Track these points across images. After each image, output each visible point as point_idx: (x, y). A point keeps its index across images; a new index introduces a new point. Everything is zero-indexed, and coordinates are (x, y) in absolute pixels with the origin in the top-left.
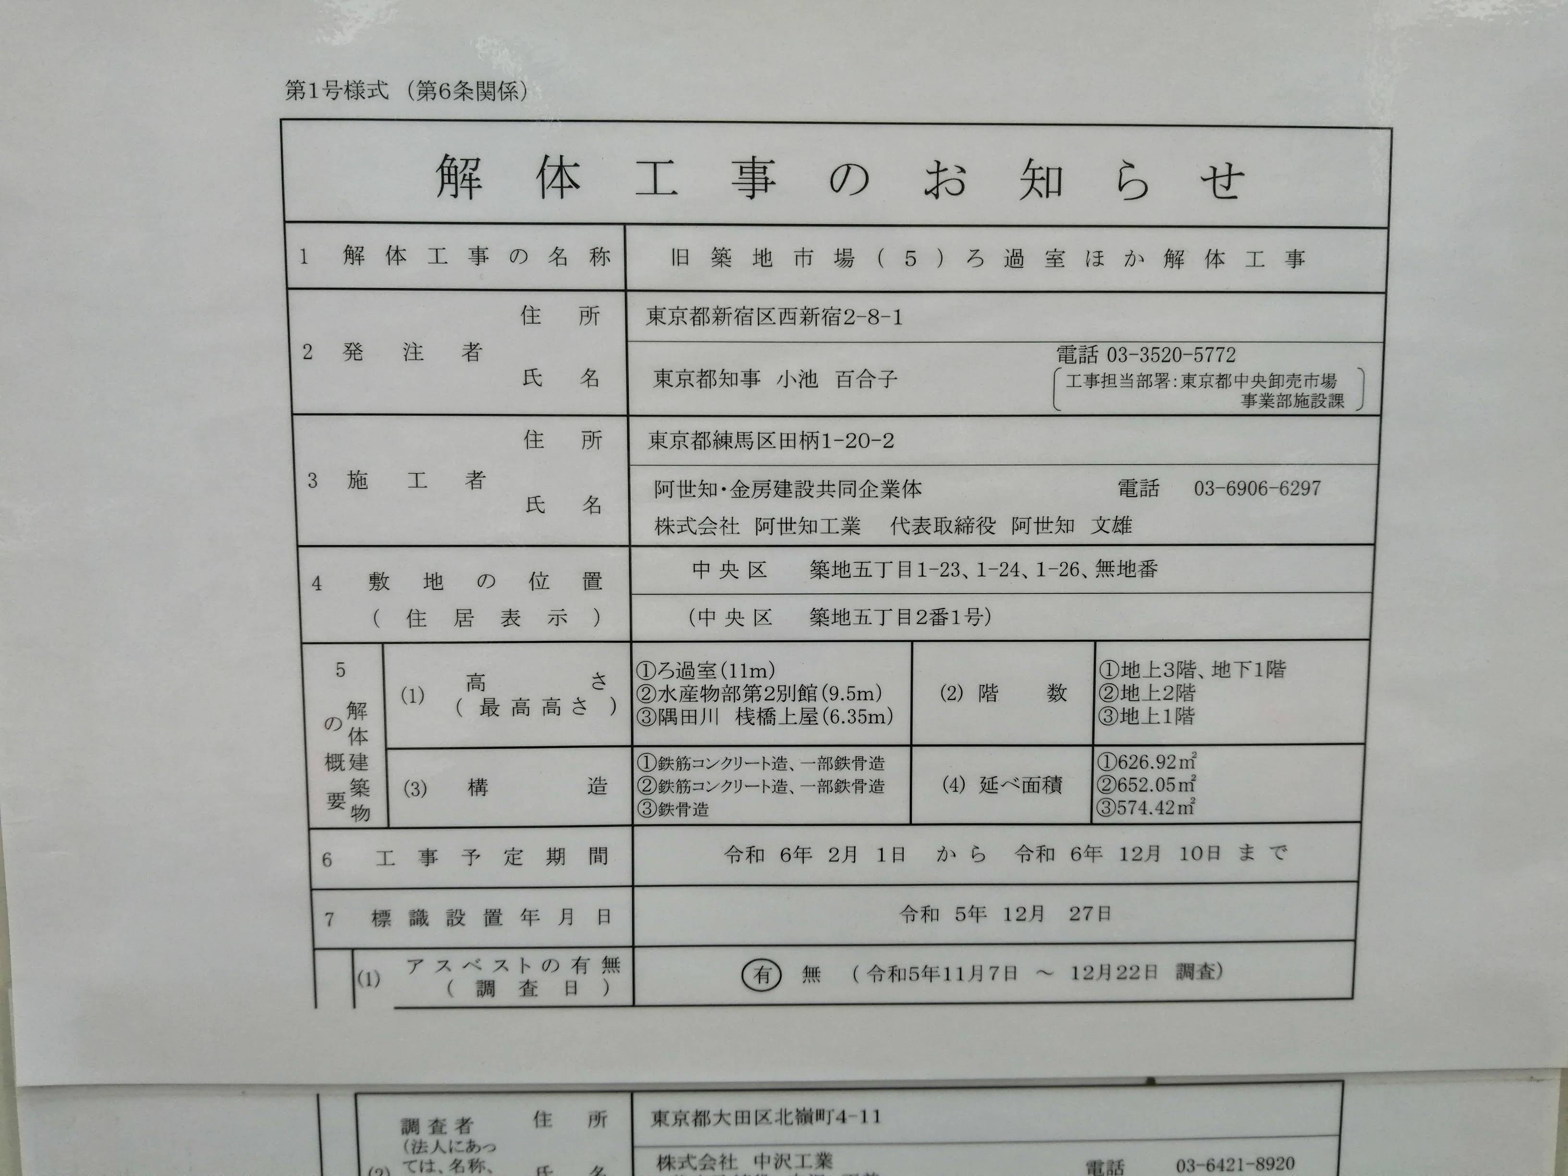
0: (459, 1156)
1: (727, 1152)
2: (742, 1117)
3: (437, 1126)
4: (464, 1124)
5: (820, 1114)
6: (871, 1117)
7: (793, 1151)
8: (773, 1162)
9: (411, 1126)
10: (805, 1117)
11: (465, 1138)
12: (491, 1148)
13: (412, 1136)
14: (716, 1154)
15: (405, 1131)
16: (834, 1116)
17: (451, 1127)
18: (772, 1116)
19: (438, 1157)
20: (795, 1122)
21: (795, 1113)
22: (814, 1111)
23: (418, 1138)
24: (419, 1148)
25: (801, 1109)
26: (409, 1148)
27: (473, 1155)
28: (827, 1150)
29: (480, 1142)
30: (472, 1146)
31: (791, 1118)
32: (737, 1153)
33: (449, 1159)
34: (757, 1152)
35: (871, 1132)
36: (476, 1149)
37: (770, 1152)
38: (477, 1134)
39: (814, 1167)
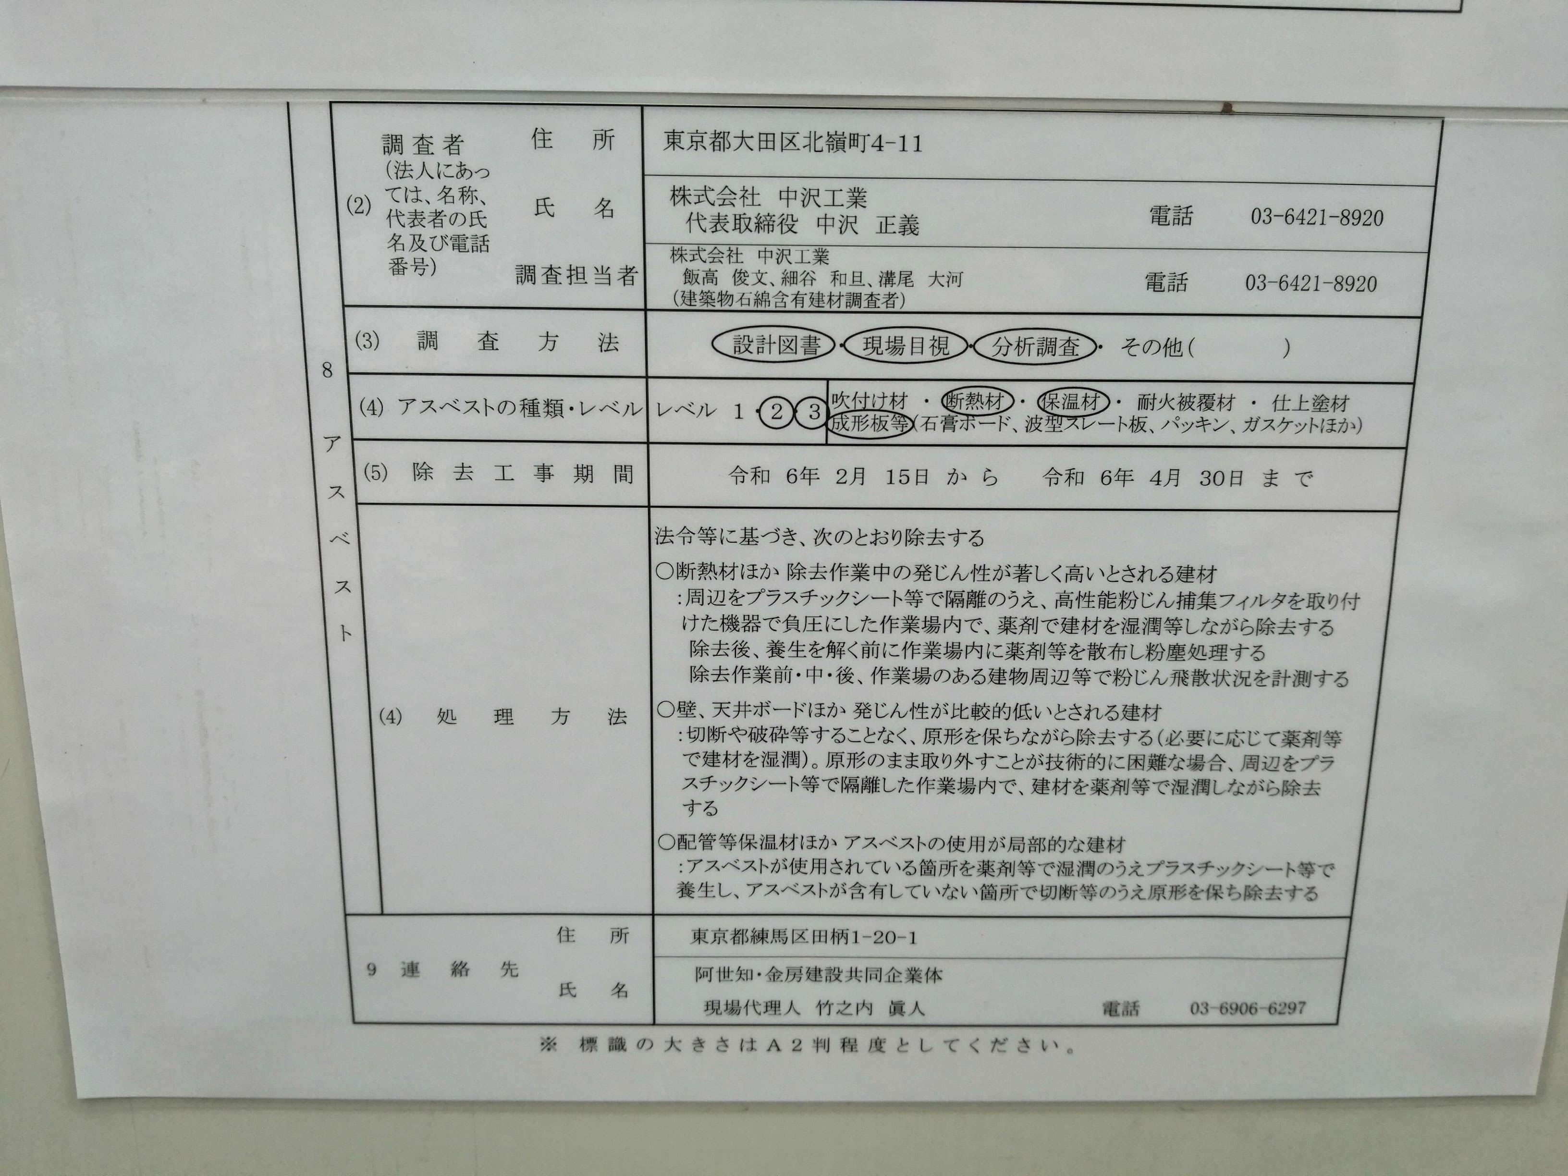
0: (449, 183)
1: (748, 183)
2: (767, 141)
3: (423, 144)
4: (453, 142)
5: (854, 139)
6: (911, 144)
7: (822, 185)
8: (800, 197)
9: (393, 143)
10: (837, 142)
11: (455, 160)
12: (485, 173)
13: (395, 156)
14: (736, 185)
15: (387, 151)
16: (870, 141)
17: (438, 145)
18: (800, 141)
19: (424, 183)
20: (826, 148)
21: (826, 138)
22: (847, 135)
23: (401, 159)
24: (403, 170)
25: (832, 132)
26: (392, 171)
27: (463, 182)
28: (860, 184)
29: (471, 165)
30: (463, 170)
31: (821, 144)
32: (760, 185)
33: (437, 185)
34: (783, 184)
35: (910, 163)
36: (468, 174)
37: (797, 185)
38: (470, 155)
39: (847, 205)
